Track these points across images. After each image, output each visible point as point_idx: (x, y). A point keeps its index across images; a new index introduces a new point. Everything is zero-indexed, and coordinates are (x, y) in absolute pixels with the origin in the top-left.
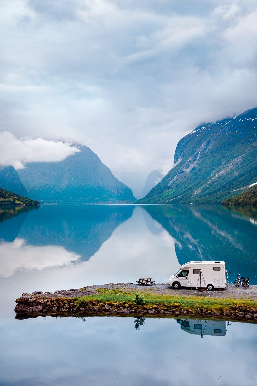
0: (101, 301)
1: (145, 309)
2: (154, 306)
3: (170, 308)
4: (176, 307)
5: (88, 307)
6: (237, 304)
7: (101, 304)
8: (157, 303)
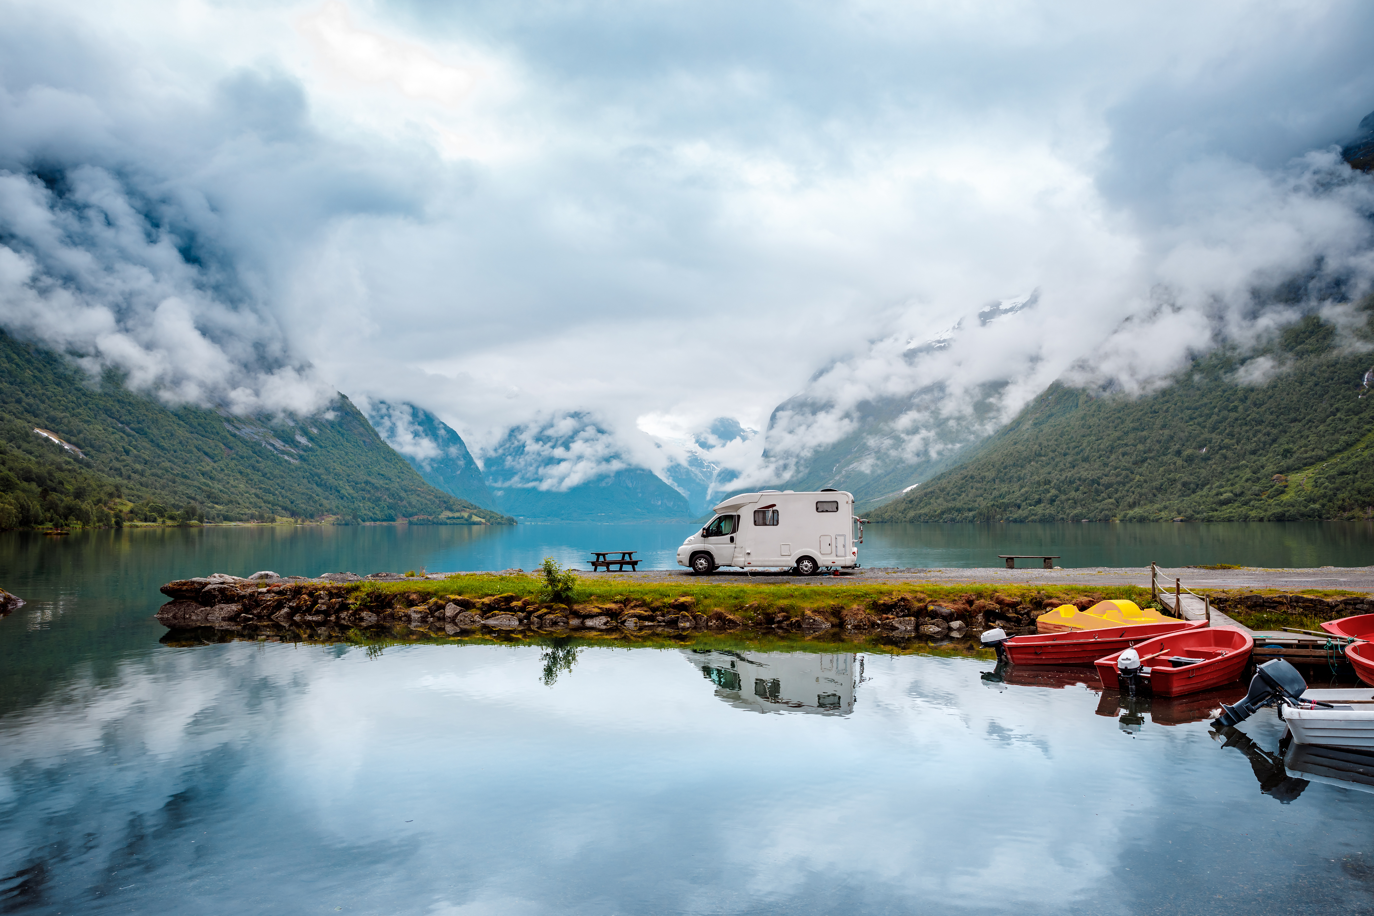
0: (435, 594)
1: (576, 614)
3: (661, 610)
4: (683, 607)
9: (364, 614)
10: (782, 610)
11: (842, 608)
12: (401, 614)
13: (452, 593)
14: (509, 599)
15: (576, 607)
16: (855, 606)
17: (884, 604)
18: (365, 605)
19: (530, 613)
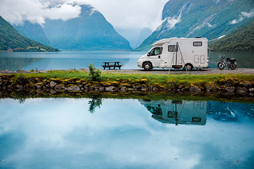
0: (45, 78)
1: (102, 85)
2: (114, 82)
3: (135, 84)
4: (143, 82)
5: (27, 85)
6: (224, 78)
7: (45, 80)
8: (118, 79)
9: (18, 86)
10: (182, 84)
11: (205, 83)
12: (32, 86)
13: (52, 78)
14: (75, 80)
15: (101, 83)
16: (210, 82)
17: (222, 82)
18: (17, 82)
19: (84, 85)
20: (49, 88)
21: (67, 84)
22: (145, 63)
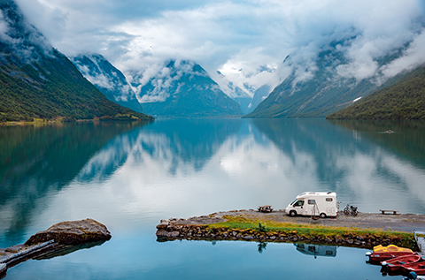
2: (275, 233)
3: (289, 234)
4: (294, 234)
5: (218, 233)
6: (347, 232)
7: (229, 230)
8: (277, 231)
9: (212, 234)
10: (319, 235)
11: (335, 235)
12: (221, 234)
13: (233, 228)
14: (249, 230)
15: (267, 233)
16: (338, 235)
17: (345, 235)
18: (211, 231)
20: (232, 235)
21: (244, 233)
22: (291, 211)
